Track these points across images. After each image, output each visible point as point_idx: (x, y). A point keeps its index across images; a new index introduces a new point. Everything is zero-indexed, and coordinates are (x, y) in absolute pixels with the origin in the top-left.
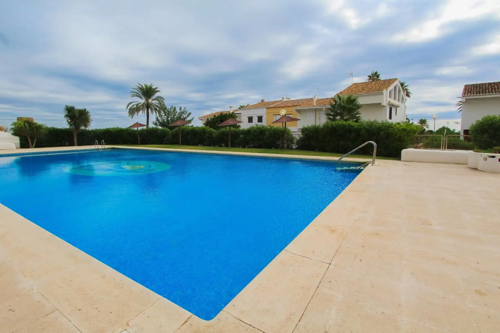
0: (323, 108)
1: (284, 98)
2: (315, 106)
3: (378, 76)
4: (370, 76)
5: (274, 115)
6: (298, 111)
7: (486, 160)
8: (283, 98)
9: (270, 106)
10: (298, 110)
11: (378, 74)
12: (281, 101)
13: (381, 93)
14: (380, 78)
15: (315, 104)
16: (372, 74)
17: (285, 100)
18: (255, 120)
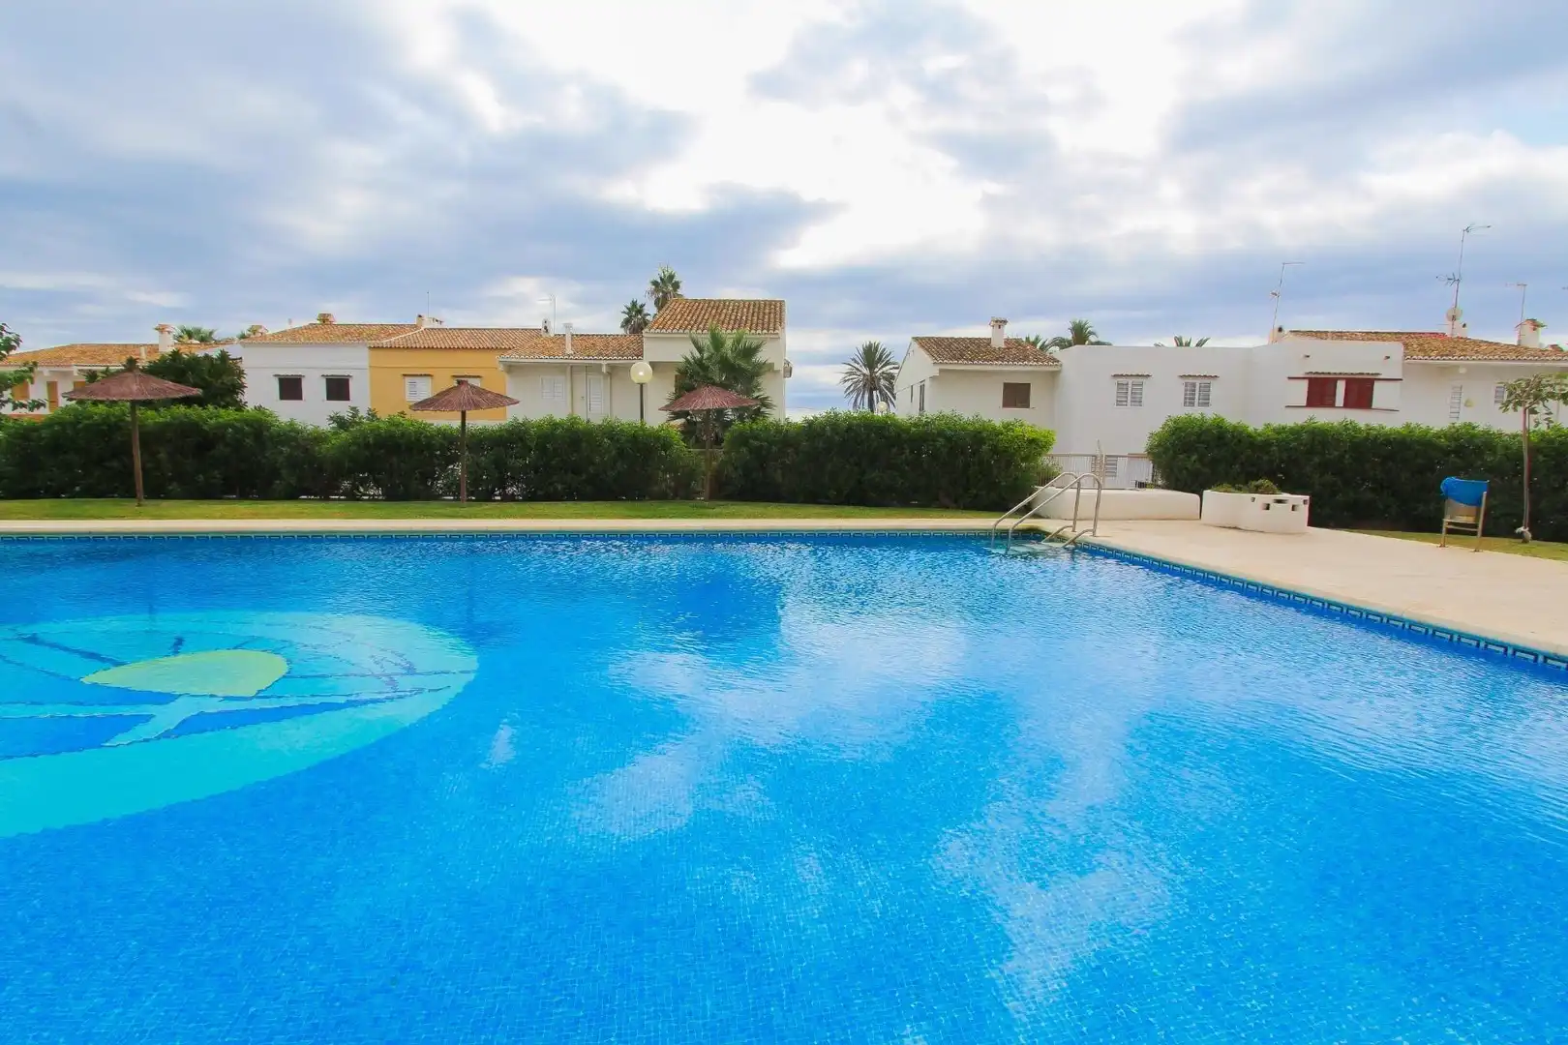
0: (601, 365)
1: (425, 318)
2: (569, 355)
3: (676, 286)
4: (655, 283)
5: (405, 375)
6: (510, 368)
7: (1268, 508)
8: (420, 316)
9: (385, 342)
10: (510, 366)
11: (676, 279)
12: (416, 327)
13: (775, 336)
14: (679, 292)
15: (569, 351)
16: (661, 279)
17: (427, 324)
18: (314, 389)
